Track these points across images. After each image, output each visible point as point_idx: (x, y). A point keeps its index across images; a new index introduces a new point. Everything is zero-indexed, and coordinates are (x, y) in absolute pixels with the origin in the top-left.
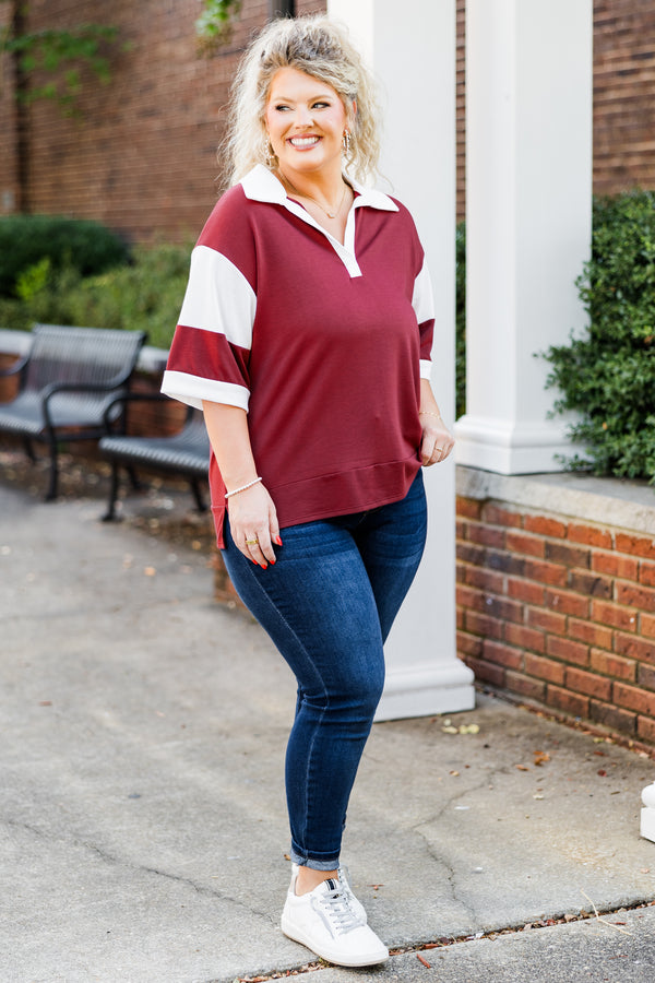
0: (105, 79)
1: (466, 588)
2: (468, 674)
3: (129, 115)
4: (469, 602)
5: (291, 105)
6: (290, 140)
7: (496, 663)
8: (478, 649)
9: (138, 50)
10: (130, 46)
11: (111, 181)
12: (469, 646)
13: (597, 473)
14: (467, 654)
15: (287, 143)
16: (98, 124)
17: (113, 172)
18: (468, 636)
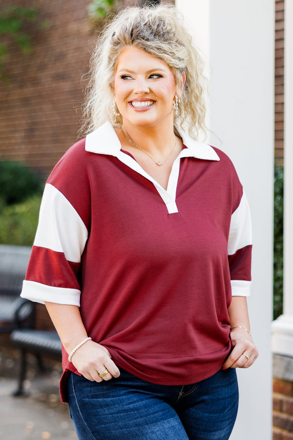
0: (26, 50)
5: (133, 76)
6: (131, 102)
9: (53, 28)
10: (46, 24)
11: (31, 131)
15: (129, 105)
16: (22, 87)
17: (34, 124)
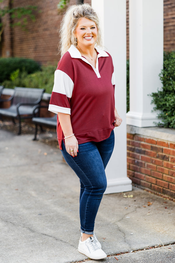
0: (34, 20)
1: (130, 158)
2: (130, 181)
3: (41, 30)
4: (131, 162)
5: (85, 28)
6: (84, 37)
7: (138, 178)
8: (133, 175)
9: (43, 12)
10: (40, 11)
11: (36, 48)
12: (131, 174)
13: (165, 127)
14: (130, 176)
16: (32, 33)
17: (36, 46)
18: (130, 171)
